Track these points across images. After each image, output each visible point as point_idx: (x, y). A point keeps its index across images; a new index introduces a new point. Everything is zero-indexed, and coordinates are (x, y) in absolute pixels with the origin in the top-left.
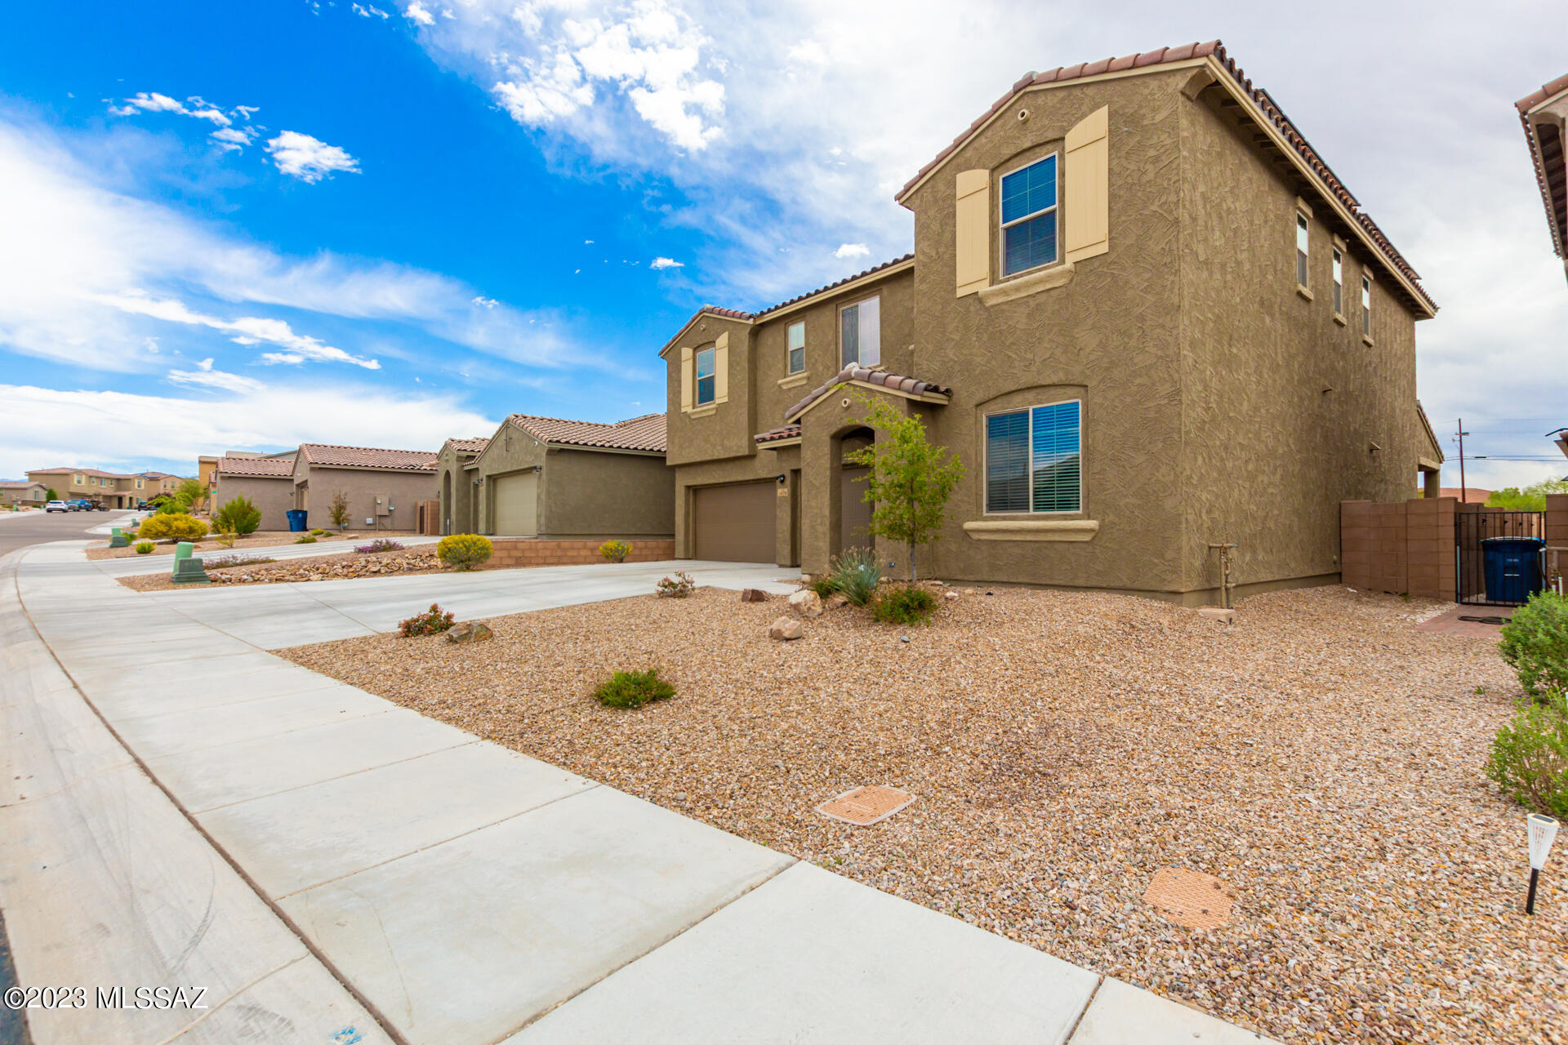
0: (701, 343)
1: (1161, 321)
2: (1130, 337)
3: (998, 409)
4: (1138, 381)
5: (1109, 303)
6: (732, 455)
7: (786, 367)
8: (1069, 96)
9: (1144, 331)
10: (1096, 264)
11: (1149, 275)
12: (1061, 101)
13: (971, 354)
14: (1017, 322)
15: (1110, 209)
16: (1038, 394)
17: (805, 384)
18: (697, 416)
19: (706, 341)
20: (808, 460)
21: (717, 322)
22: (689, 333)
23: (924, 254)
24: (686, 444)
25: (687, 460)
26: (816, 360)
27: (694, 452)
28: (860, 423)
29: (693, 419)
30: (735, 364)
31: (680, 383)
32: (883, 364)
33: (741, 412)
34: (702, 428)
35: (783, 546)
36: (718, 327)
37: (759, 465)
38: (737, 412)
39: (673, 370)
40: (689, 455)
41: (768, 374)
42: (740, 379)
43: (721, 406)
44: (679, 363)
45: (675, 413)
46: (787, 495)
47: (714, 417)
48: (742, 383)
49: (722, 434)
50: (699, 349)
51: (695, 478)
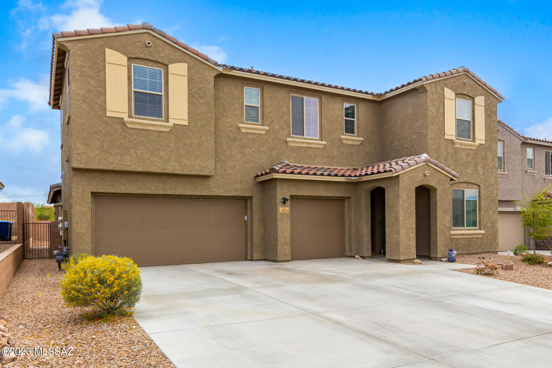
1: (495, 171)
3: (456, 187)
5: (485, 161)
7: (242, 115)
8: (476, 85)
10: (482, 147)
13: (449, 164)
14: (463, 157)
16: (467, 185)
17: (263, 134)
18: (137, 127)
19: (152, 58)
20: (404, 199)
21: (170, 48)
22: (119, 38)
23: (432, 113)
24: (116, 151)
25: (117, 166)
26: (273, 121)
27: (130, 161)
28: (431, 185)
29: (129, 128)
30: (197, 95)
31: (102, 84)
32: (323, 140)
33: (205, 139)
34: (145, 140)
35: (285, 247)
36: (171, 53)
37: (214, 185)
38: (201, 138)
39: (87, 65)
40: (121, 163)
41: (223, 115)
42: (204, 111)
43: (178, 126)
44: (99, 61)
45: (92, 113)
46: (288, 212)
47: (166, 134)
48: (207, 115)
49: (178, 152)
50: (137, 61)
51: (114, 186)
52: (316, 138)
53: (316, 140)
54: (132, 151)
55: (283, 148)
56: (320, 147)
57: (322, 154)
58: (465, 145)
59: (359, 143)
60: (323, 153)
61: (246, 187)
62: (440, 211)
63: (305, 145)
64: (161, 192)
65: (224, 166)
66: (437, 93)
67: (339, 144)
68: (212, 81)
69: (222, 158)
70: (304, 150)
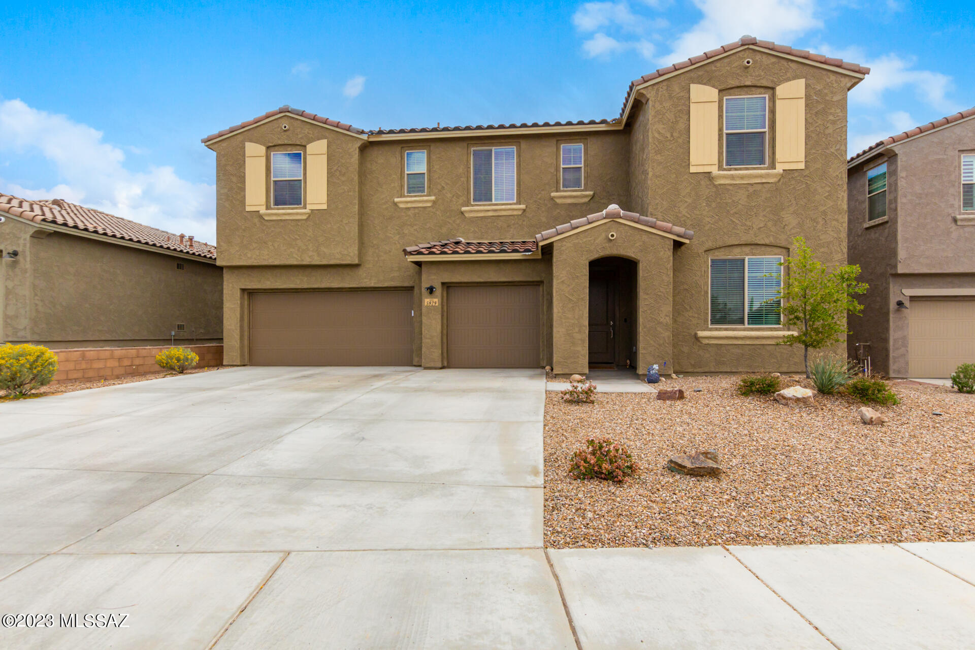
0: (280, 142)
1: (836, 217)
2: (817, 223)
3: (721, 255)
4: (822, 250)
5: (804, 200)
6: (324, 262)
7: (402, 186)
8: (778, 62)
9: (826, 221)
10: (796, 174)
11: (830, 189)
12: (773, 63)
13: (701, 215)
14: (739, 200)
15: (806, 144)
16: (752, 249)
17: (429, 207)
18: (274, 218)
19: (290, 142)
20: (563, 279)
21: (308, 126)
22: (258, 129)
23: (659, 133)
24: (254, 245)
25: (256, 261)
26: (443, 187)
27: (268, 255)
28: (625, 254)
29: (267, 220)
30: (338, 173)
31: (242, 179)
32: (521, 203)
33: (347, 222)
34: (282, 231)
35: (432, 350)
36: (310, 132)
37: (365, 274)
38: (342, 221)
39: (229, 163)
40: (259, 258)
41: (377, 190)
42: (346, 190)
43: (316, 212)
44: (240, 157)
45: (233, 210)
46: (437, 304)
47: (304, 222)
48: (350, 194)
49: (317, 240)
50: (276, 148)
51: (260, 281)
52: (511, 202)
53: (510, 204)
54: (270, 243)
55: (458, 222)
56: (515, 213)
57: (520, 223)
58: (742, 177)
59: (586, 200)
60: (521, 221)
61: (405, 275)
62: (646, 297)
63: (490, 214)
64: (306, 286)
65: (377, 251)
66: (671, 97)
67: (549, 205)
68: (356, 154)
69: (375, 242)
70: (489, 220)
